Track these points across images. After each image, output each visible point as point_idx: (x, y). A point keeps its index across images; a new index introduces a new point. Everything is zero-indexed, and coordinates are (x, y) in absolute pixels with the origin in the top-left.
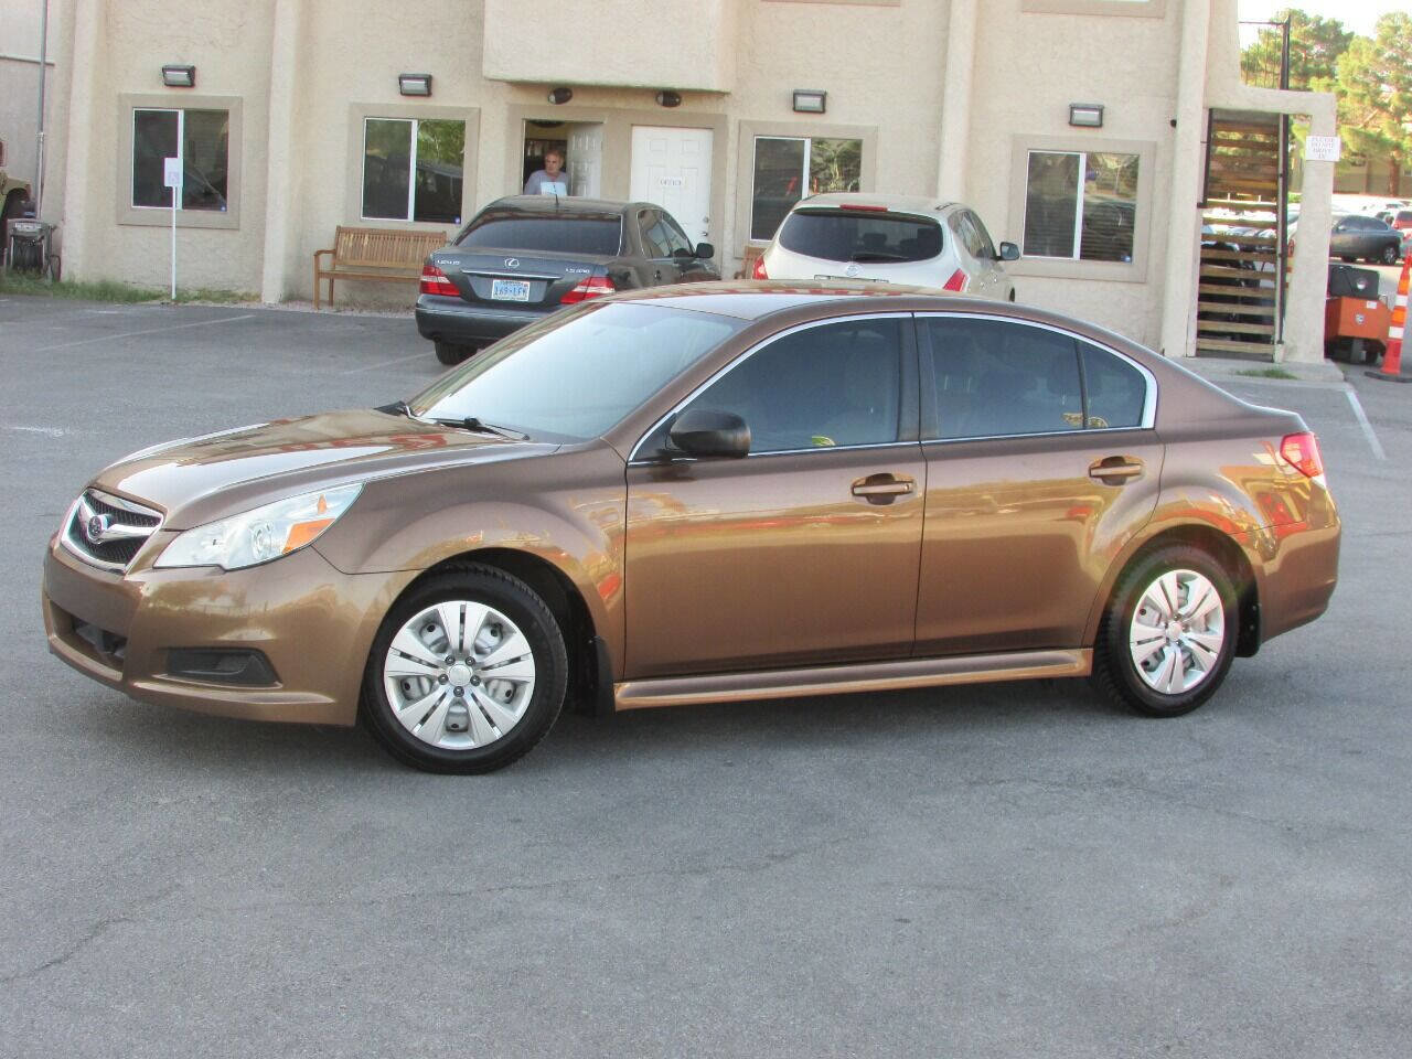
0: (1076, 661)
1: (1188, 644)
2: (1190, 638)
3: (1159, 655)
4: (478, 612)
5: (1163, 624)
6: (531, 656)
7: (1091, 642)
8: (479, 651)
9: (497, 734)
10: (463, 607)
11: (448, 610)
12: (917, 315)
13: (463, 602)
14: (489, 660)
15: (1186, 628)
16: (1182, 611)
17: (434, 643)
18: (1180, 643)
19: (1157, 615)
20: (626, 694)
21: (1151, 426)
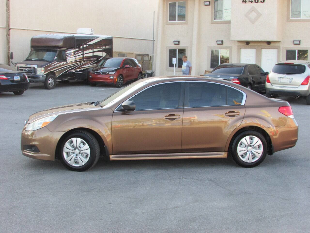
0: (223, 155)
1: (253, 152)
2: (254, 151)
3: (246, 154)
4: (79, 140)
5: (246, 147)
6: (89, 149)
7: (227, 150)
8: (80, 148)
9: (83, 164)
10: (77, 139)
11: (74, 139)
12: (186, 81)
13: (77, 138)
14: (81, 149)
15: (253, 148)
16: (251, 145)
17: (72, 146)
18: (251, 152)
19: (245, 145)
20: (112, 157)
21: (244, 104)
